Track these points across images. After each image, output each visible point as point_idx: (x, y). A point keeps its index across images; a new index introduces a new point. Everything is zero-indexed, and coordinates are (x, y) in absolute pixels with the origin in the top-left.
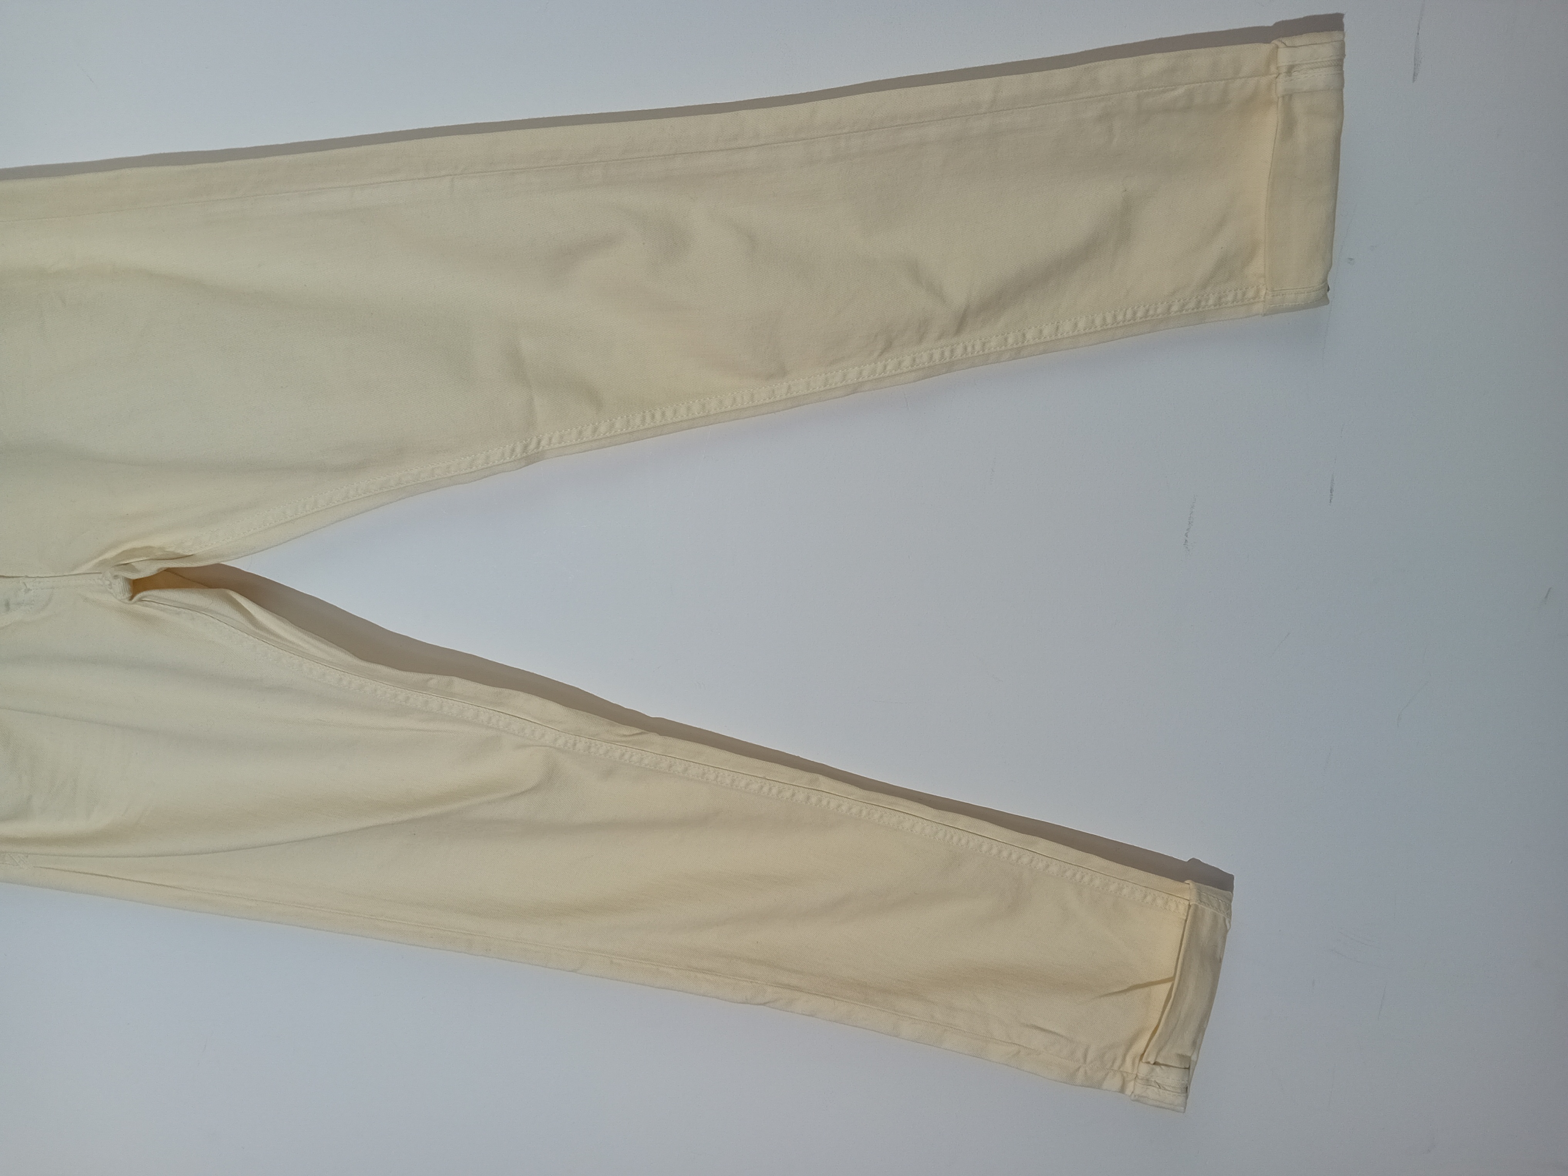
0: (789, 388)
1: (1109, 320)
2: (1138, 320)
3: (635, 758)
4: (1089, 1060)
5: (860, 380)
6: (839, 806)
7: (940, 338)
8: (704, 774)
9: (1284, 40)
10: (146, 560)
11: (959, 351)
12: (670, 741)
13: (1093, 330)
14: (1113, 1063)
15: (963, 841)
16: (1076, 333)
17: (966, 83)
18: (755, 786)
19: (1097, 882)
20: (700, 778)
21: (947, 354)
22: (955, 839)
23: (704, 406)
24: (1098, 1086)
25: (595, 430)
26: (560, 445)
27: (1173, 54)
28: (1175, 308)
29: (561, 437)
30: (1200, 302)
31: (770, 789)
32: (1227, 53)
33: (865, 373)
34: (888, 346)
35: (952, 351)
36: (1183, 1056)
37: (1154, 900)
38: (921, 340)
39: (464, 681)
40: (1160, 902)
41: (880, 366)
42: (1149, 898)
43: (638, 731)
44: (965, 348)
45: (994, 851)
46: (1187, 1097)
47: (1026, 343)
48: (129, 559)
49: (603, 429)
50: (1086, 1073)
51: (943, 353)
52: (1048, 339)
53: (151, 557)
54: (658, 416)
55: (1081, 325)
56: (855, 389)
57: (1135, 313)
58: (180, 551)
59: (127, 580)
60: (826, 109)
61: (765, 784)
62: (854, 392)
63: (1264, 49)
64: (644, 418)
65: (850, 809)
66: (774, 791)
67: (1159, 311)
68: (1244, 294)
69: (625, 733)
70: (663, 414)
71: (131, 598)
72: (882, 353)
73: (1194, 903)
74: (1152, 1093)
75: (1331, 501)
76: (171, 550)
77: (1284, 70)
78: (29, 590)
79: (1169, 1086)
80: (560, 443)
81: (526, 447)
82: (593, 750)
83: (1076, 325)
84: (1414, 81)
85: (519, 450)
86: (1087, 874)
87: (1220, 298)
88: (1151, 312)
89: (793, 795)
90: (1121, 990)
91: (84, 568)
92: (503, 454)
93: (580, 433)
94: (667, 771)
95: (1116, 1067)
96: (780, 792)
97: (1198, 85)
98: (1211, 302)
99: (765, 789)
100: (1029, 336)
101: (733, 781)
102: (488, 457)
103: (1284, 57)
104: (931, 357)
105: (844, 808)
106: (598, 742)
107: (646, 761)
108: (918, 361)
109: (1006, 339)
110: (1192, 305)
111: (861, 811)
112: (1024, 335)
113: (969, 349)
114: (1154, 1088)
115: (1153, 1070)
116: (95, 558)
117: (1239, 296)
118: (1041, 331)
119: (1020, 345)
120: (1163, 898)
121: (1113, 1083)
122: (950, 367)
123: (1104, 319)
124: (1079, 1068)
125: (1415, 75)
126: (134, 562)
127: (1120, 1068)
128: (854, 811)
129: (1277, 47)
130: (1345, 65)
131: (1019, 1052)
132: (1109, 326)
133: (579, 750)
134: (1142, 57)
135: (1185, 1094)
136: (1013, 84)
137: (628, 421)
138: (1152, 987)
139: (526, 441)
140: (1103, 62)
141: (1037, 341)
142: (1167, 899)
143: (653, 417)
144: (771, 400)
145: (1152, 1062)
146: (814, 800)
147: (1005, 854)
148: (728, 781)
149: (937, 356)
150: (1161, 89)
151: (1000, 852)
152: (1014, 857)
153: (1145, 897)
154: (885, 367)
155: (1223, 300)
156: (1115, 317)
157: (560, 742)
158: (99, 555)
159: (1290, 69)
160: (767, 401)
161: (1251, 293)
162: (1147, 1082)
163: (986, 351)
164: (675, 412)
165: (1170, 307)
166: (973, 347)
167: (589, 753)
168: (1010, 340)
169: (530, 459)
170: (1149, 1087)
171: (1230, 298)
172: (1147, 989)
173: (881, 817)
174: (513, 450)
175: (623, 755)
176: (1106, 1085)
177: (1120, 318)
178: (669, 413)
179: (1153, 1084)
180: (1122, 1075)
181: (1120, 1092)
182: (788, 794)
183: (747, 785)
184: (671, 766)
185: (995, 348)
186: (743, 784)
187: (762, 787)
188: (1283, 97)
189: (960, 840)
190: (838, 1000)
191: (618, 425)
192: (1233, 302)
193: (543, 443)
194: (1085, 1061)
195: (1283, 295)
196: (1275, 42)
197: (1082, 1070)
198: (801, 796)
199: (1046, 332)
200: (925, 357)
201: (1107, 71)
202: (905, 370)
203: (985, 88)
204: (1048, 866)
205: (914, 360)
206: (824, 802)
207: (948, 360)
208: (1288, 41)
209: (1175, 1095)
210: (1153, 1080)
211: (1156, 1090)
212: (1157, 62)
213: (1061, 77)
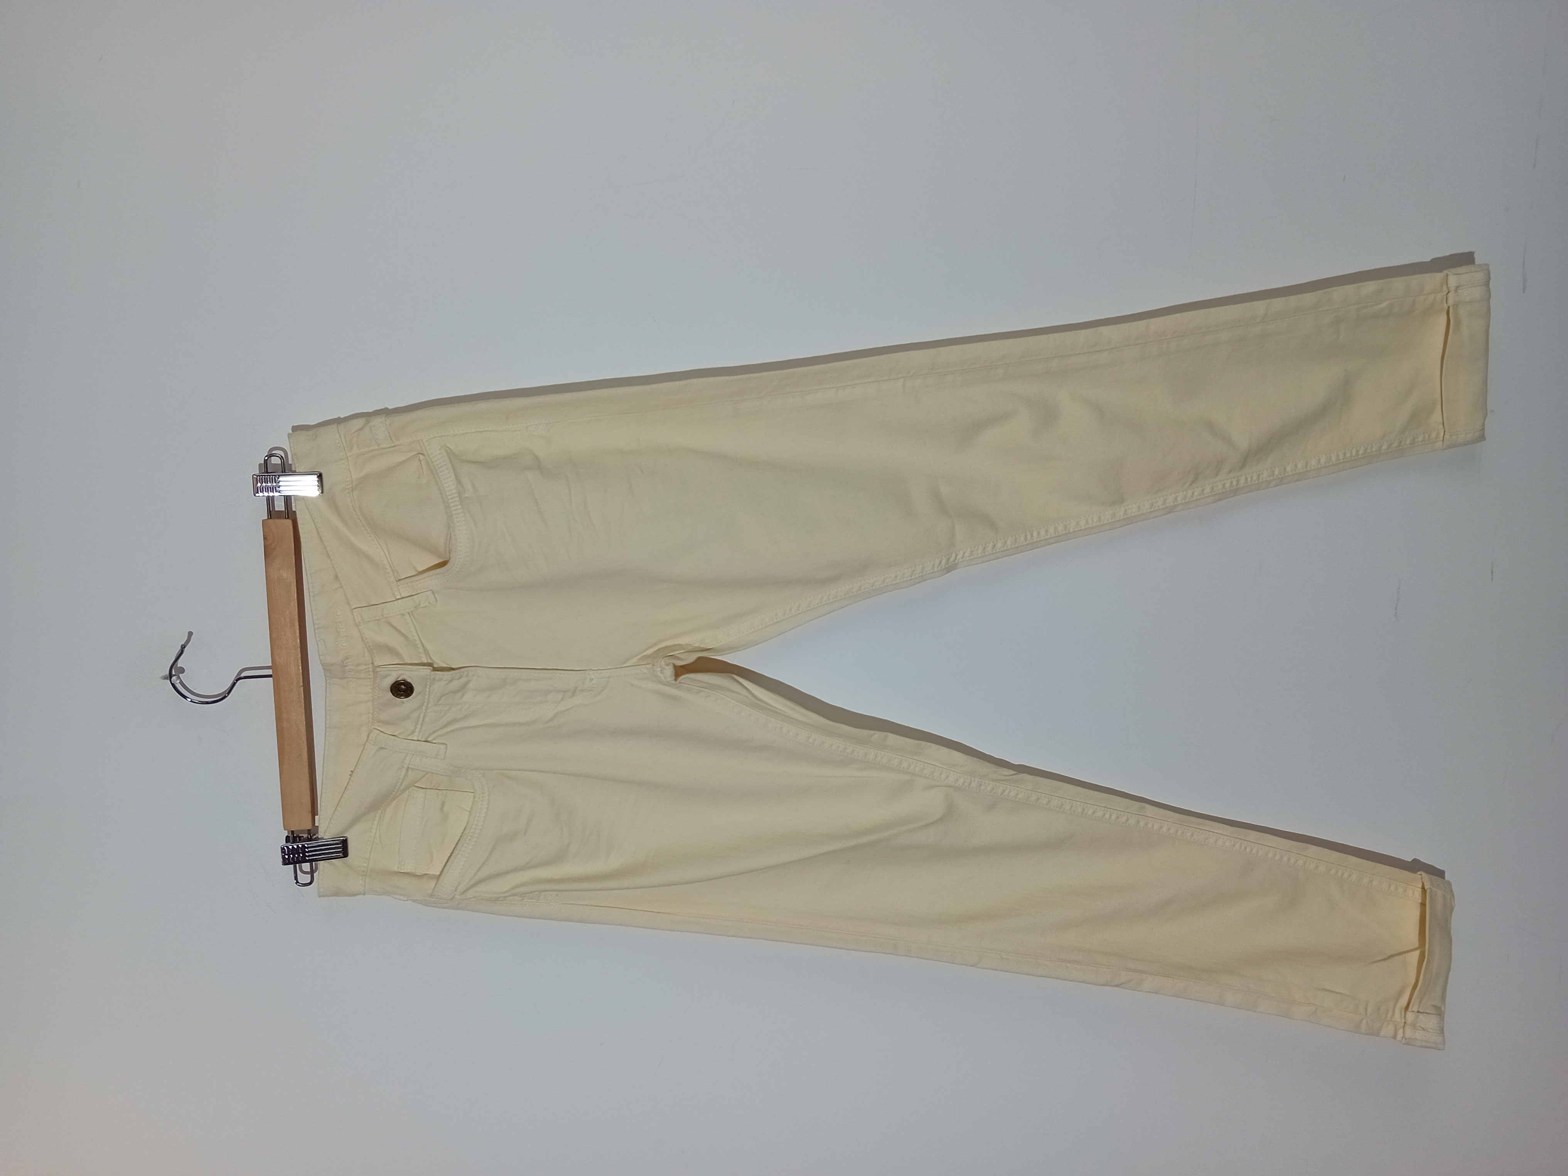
0: (1126, 511)
1: (1341, 456)
2: (1360, 456)
3: (1012, 794)
4: (1369, 1013)
5: (1176, 503)
6: (1161, 827)
7: (1230, 472)
8: (1062, 805)
9: (1451, 270)
10: (683, 652)
11: (1242, 481)
12: (1039, 779)
13: (1330, 464)
14: (1387, 1014)
15: (1254, 851)
16: (1319, 466)
17: (1247, 305)
18: (1099, 814)
19: (1354, 877)
20: (1059, 808)
21: (1234, 483)
22: (1248, 849)
23: (1066, 526)
24: (1377, 1034)
25: (994, 546)
26: (970, 558)
27: (1381, 281)
28: (1384, 447)
29: (972, 552)
30: (1401, 442)
31: (1111, 816)
32: (1415, 280)
33: (1179, 499)
34: (1196, 479)
35: (1238, 481)
36: (1436, 1006)
37: (1396, 888)
38: (1217, 475)
39: (895, 736)
40: (1400, 890)
41: (1190, 493)
42: (1393, 888)
43: (1014, 772)
44: (1246, 479)
45: (1278, 857)
46: (1444, 1036)
47: (1286, 474)
48: (672, 652)
49: (999, 545)
50: (1367, 1024)
51: (1232, 483)
52: (1301, 471)
53: (686, 651)
54: (1035, 534)
55: (1323, 460)
56: (1171, 510)
57: (1358, 451)
58: (703, 646)
59: (675, 667)
60: (1156, 324)
61: (1107, 811)
62: (1170, 512)
63: (1439, 276)
64: (1026, 537)
65: (1169, 829)
66: (1113, 817)
67: (1374, 449)
68: (1429, 436)
69: (1006, 774)
70: (1039, 533)
71: (676, 680)
72: (1191, 485)
73: (1429, 887)
74: (1419, 1035)
75: (1492, 580)
76: (697, 645)
77: (1452, 289)
78: (593, 679)
79: (1431, 1029)
80: (970, 556)
81: (948, 560)
82: (982, 787)
83: (1319, 460)
84: (1524, 292)
85: (943, 562)
86: (1346, 871)
87: (1414, 439)
88: (1369, 451)
89: (1128, 820)
90: (1383, 958)
91: (633, 661)
92: (933, 566)
93: (985, 548)
94: (1035, 803)
95: (1389, 1018)
96: (1118, 818)
97: (1396, 300)
98: (1408, 442)
99: (1107, 816)
100: (1288, 469)
101: (1083, 809)
102: (924, 568)
103: (1453, 281)
104: (1224, 485)
105: (1164, 829)
106: (987, 782)
107: (1020, 796)
108: (1215, 489)
109: (1273, 472)
110: (1395, 445)
111: (1177, 831)
112: (1285, 469)
113: (1249, 479)
114: (1420, 1031)
115: (1417, 1017)
116: (639, 654)
117: (1427, 437)
118: (1296, 466)
119: (1283, 476)
120: (1402, 886)
121: (1387, 1031)
122: (1235, 492)
123: (1338, 456)
124: (1362, 1020)
125: (1524, 288)
126: (678, 654)
127: (1391, 1018)
128: (1172, 831)
129: (1447, 275)
130: (1490, 284)
131: (1316, 1009)
132: (1342, 461)
133: (973, 788)
134: (1361, 284)
135: (1442, 1035)
136: (1278, 304)
137: (1016, 539)
138: (1406, 955)
139: (948, 556)
140: (1336, 288)
141: (1294, 472)
142: (1406, 887)
143: (1032, 535)
144: (1113, 520)
145: (1416, 1011)
146: (1142, 824)
147: (1285, 859)
148: (1080, 810)
149: (1228, 485)
150: (1372, 303)
151: (1282, 857)
152: (1292, 861)
153: (1390, 886)
154: (1193, 493)
155: (1416, 440)
156: (1345, 454)
157: (960, 782)
158: (641, 653)
159: (1457, 288)
160: (1110, 521)
161: (1434, 435)
162: (1414, 1026)
163: (1260, 480)
164: (1047, 532)
165: (1381, 447)
166: (1252, 478)
167: (980, 790)
168: (1276, 473)
169: (950, 568)
170: (1416, 1030)
171: (1420, 439)
172: (1402, 956)
173: (1192, 835)
174: (940, 562)
175: (1004, 791)
176: (1383, 1032)
177: (1348, 455)
178: (1043, 533)
179: (1419, 1028)
180: (1394, 1024)
181: (1393, 1038)
182: (1123, 819)
183: (1094, 813)
184: (1038, 799)
185: (1266, 478)
186: (1090, 812)
187: (1104, 815)
188: (1453, 305)
189: (1252, 850)
190: (1176, 978)
191: (1009, 542)
192: (1422, 441)
193: (959, 557)
194: (1366, 1014)
195: (1457, 435)
196: (1445, 272)
197: (1364, 1021)
198: (1133, 821)
199: (1299, 466)
200: (1220, 486)
201: (1338, 293)
202: (1206, 495)
203: (1260, 306)
204: (1317, 867)
205: (1212, 488)
206: (1150, 826)
207: (1234, 488)
208: (1454, 270)
209: (1436, 1035)
210: (1418, 1025)
211: (1421, 1032)
212: (1370, 287)
213: (1309, 298)
